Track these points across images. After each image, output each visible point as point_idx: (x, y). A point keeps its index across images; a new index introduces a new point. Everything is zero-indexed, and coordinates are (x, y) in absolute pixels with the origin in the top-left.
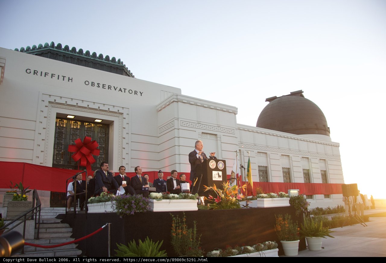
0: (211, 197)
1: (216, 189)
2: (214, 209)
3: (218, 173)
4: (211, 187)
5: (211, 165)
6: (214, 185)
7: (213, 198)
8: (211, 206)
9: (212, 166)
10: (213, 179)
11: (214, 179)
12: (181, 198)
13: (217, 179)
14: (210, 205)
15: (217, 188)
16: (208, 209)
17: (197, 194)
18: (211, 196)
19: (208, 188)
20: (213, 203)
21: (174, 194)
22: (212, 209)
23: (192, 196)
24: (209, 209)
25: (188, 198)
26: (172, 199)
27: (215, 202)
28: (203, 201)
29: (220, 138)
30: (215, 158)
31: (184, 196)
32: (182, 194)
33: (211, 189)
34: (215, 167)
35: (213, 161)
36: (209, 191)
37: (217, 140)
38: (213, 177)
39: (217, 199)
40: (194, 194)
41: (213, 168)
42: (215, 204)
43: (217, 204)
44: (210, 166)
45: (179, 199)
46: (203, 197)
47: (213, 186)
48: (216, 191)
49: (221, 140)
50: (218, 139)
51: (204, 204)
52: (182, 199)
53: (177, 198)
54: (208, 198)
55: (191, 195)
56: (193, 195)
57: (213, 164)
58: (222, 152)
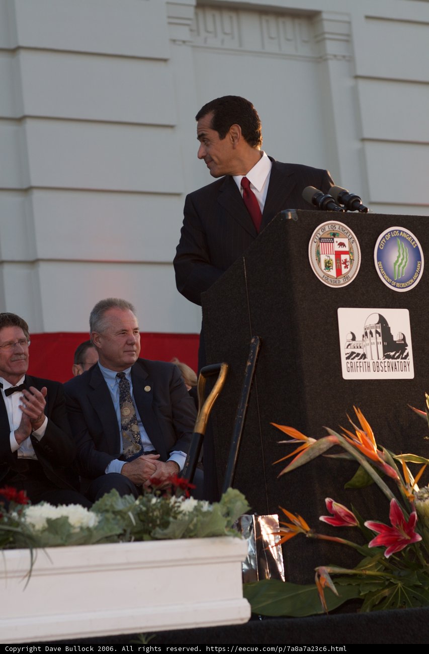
0: (335, 516)
1: (375, 448)
2: (366, 610)
3: (382, 320)
4: (334, 437)
5: (323, 258)
6: (361, 417)
7: (356, 524)
8: (344, 583)
9: (333, 273)
10: (347, 375)
11: (350, 372)
12: (120, 531)
13: (377, 368)
14: (333, 576)
15: (381, 442)
16: (324, 606)
17: (235, 499)
18: (337, 507)
19: (312, 440)
20: (353, 558)
21: (55, 503)
22: (354, 604)
23: (197, 509)
24: (331, 613)
25: (166, 531)
26: (44, 545)
27: (371, 554)
28: (276, 553)
29: (348, 39)
30: (351, 202)
31: (139, 514)
32: (115, 500)
33: (337, 448)
34: (352, 272)
35: (339, 225)
36: (319, 462)
37: (321, 60)
38: (344, 351)
39: (390, 529)
40: (214, 497)
41: (343, 283)
42: (369, 569)
43: (390, 566)
44: (319, 270)
45: (98, 542)
46: (275, 517)
47: (346, 426)
48: (376, 465)
49: (350, 59)
50: (332, 48)
51: (281, 568)
52: (121, 537)
53: (87, 537)
54: (312, 521)
55: (188, 505)
56: (206, 506)
57: (338, 254)
58: (361, 154)
